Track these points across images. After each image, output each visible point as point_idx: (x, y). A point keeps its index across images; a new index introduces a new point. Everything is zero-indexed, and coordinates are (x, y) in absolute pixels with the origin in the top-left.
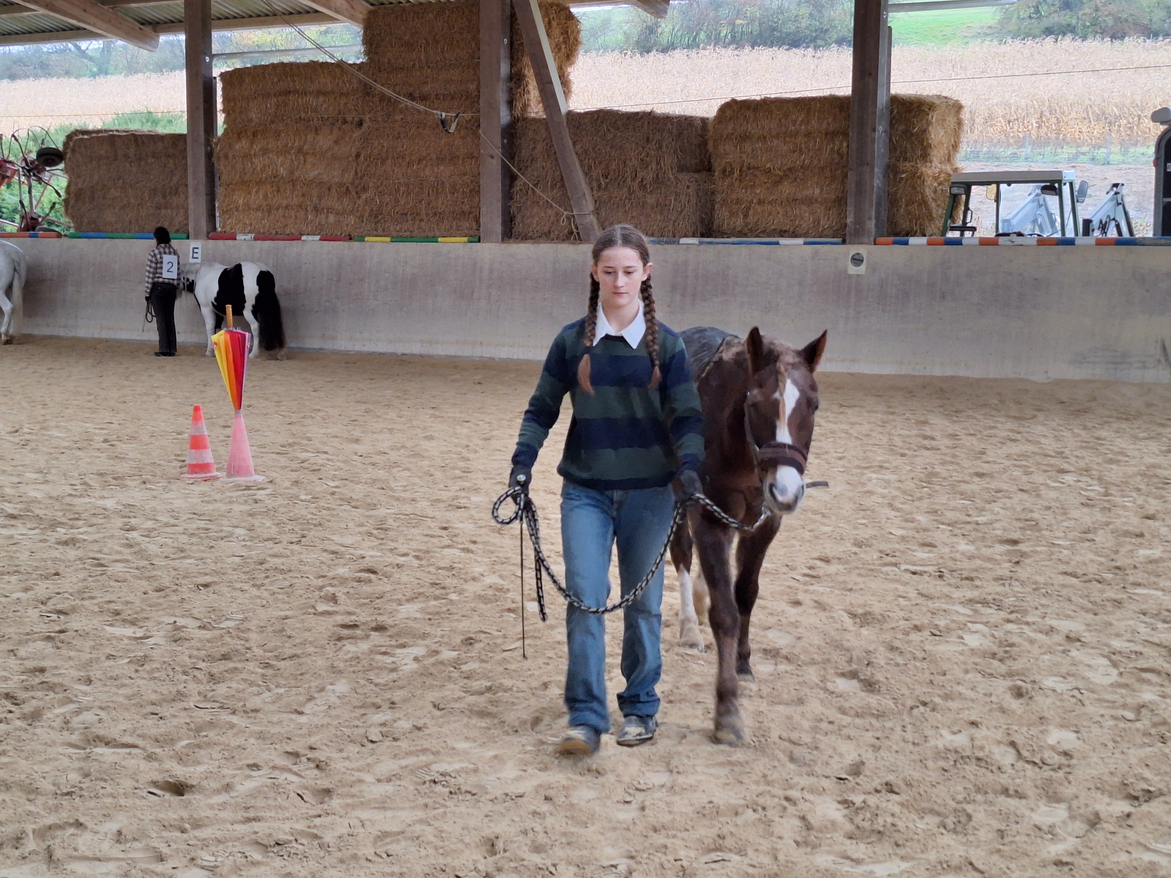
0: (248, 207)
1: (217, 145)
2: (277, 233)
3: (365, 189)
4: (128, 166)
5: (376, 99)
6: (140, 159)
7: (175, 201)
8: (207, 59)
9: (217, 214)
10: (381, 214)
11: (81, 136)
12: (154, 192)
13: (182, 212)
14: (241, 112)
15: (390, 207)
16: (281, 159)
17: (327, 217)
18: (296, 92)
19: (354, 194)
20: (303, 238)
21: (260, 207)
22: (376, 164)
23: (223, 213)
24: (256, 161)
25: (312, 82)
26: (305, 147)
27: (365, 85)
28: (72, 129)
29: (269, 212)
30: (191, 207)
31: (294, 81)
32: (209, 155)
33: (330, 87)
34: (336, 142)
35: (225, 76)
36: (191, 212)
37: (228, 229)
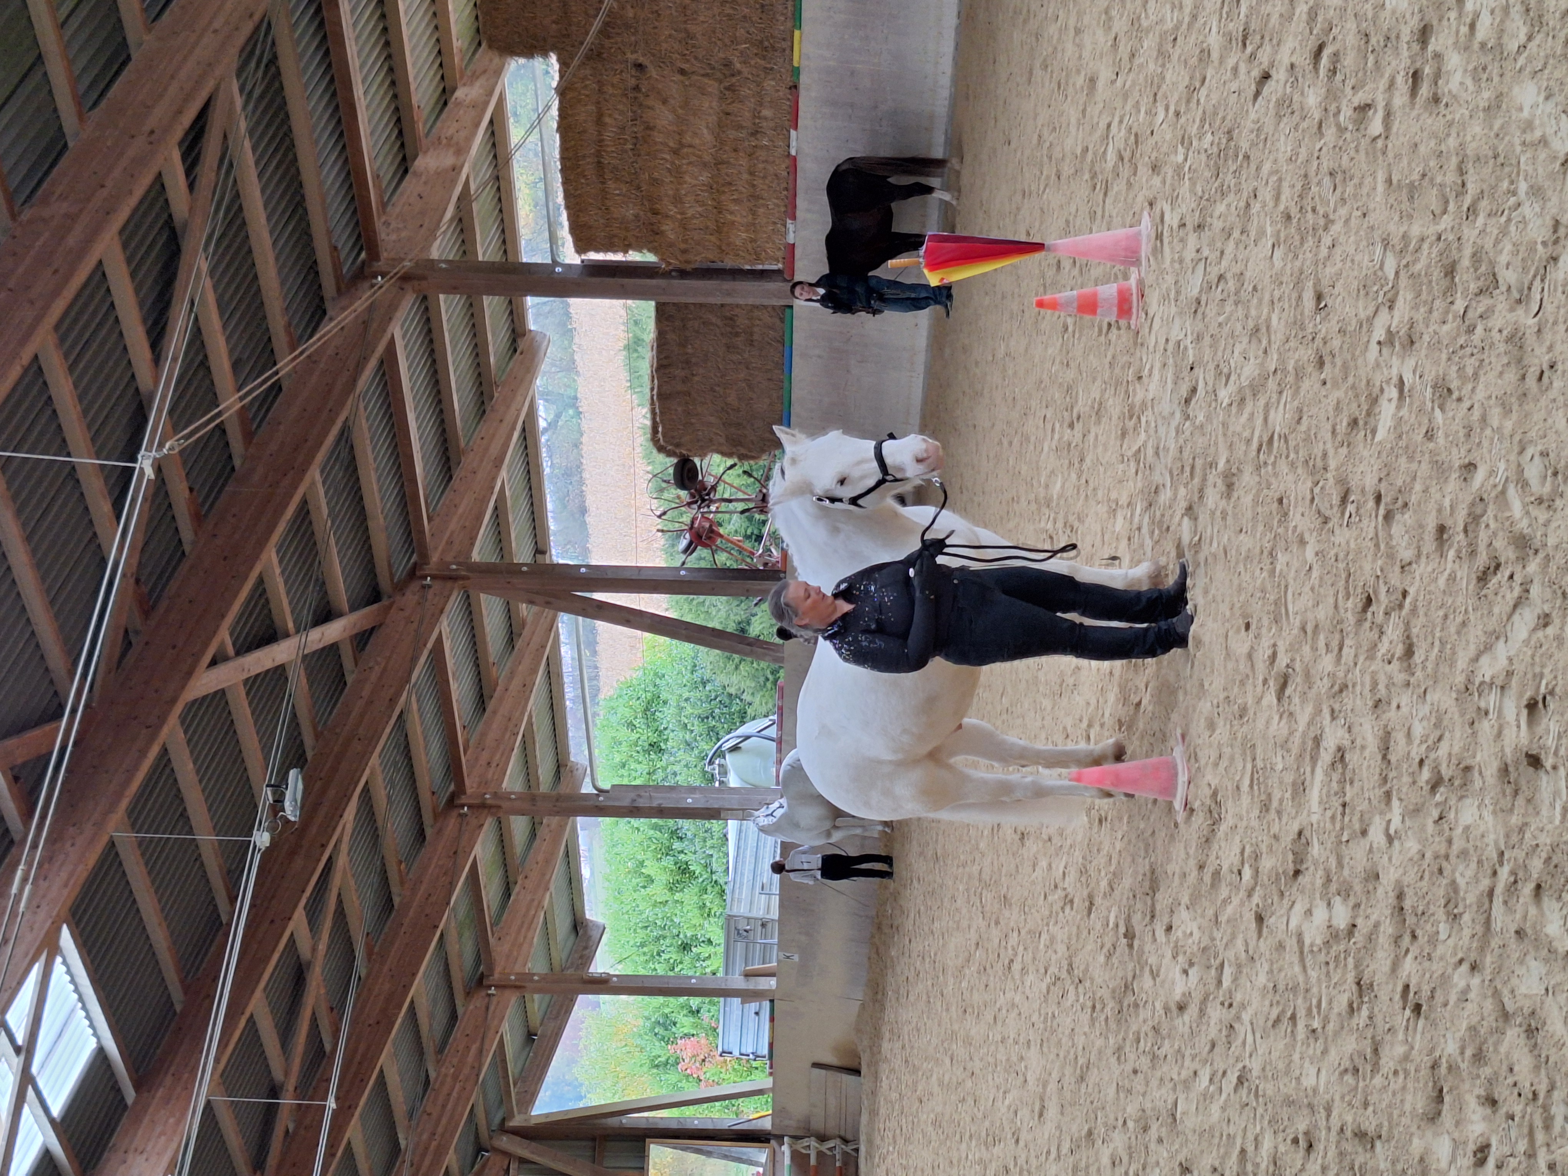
0: (752, 227)
1: (669, 264)
2: (786, 189)
3: (728, 64)
4: (697, 379)
5: (607, 43)
6: (688, 362)
7: (742, 321)
8: (558, 269)
9: (760, 267)
10: (761, 42)
11: (660, 435)
12: (730, 347)
13: (757, 313)
14: (627, 229)
15: (752, 30)
16: (687, 178)
17: (766, 118)
18: (598, 154)
19: (734, 80)
20: (793, 152)
21: (751, 210)
22: (694, 46)
23: (758, 258)
24: (690, 213)
25: (585, 131)
26: (671, 144)
27: (588, 57)
28: (650, 445)
29: (758, 198)
30: (751, 301)
31: (584, 157)
32: (683, 274)
33: (591, 108)
34: (665, 102)
35: (581, 248)
36: (758, 301)
37: (780, 254)
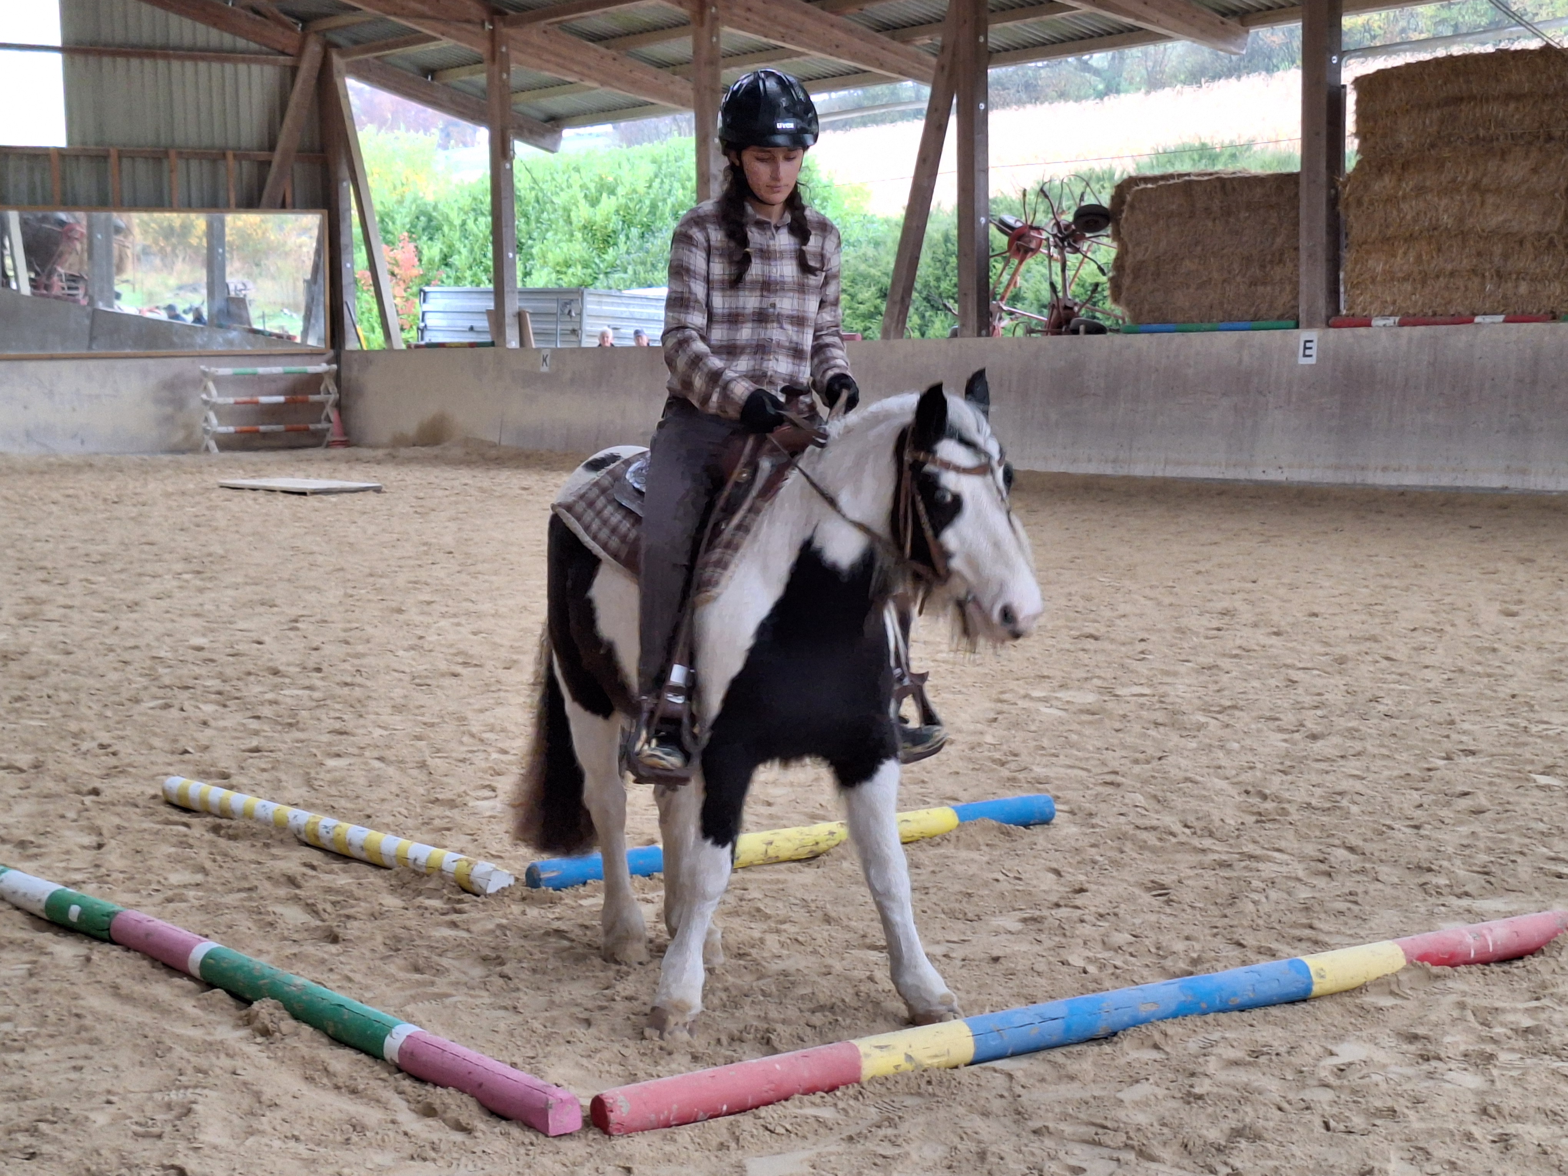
1: (1344, 186)
2: (1435, 314)
4: (1210, 224)
6: (1229, 213)
7: (1278, 272)
8: (1335, 59)
9: (1342, 289)
12: (1248, 260)
13: (1288, 288)
14: (1384, 136)
16: (1445, 201)
17: (1516, 287)
18: (1472, 98)
20: (1478, 319)
21: (1409, 275)
23: (1352, 287)
24: (1405, 206)
25: (1498, 81)
26: (1485, 181)
28: (1126, 176)
29: (1424, 283)
30: (1303, 280)
32: (1333, 202)
33: (1527, 87)
34: (1534, 171)
35: (1360, 83)
36: (1303, 288)
37: (1358, 310)
